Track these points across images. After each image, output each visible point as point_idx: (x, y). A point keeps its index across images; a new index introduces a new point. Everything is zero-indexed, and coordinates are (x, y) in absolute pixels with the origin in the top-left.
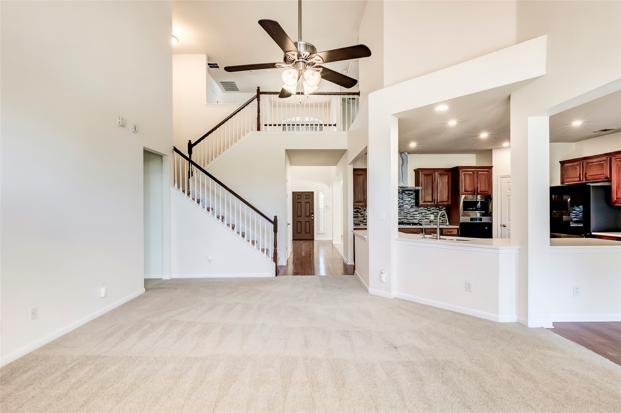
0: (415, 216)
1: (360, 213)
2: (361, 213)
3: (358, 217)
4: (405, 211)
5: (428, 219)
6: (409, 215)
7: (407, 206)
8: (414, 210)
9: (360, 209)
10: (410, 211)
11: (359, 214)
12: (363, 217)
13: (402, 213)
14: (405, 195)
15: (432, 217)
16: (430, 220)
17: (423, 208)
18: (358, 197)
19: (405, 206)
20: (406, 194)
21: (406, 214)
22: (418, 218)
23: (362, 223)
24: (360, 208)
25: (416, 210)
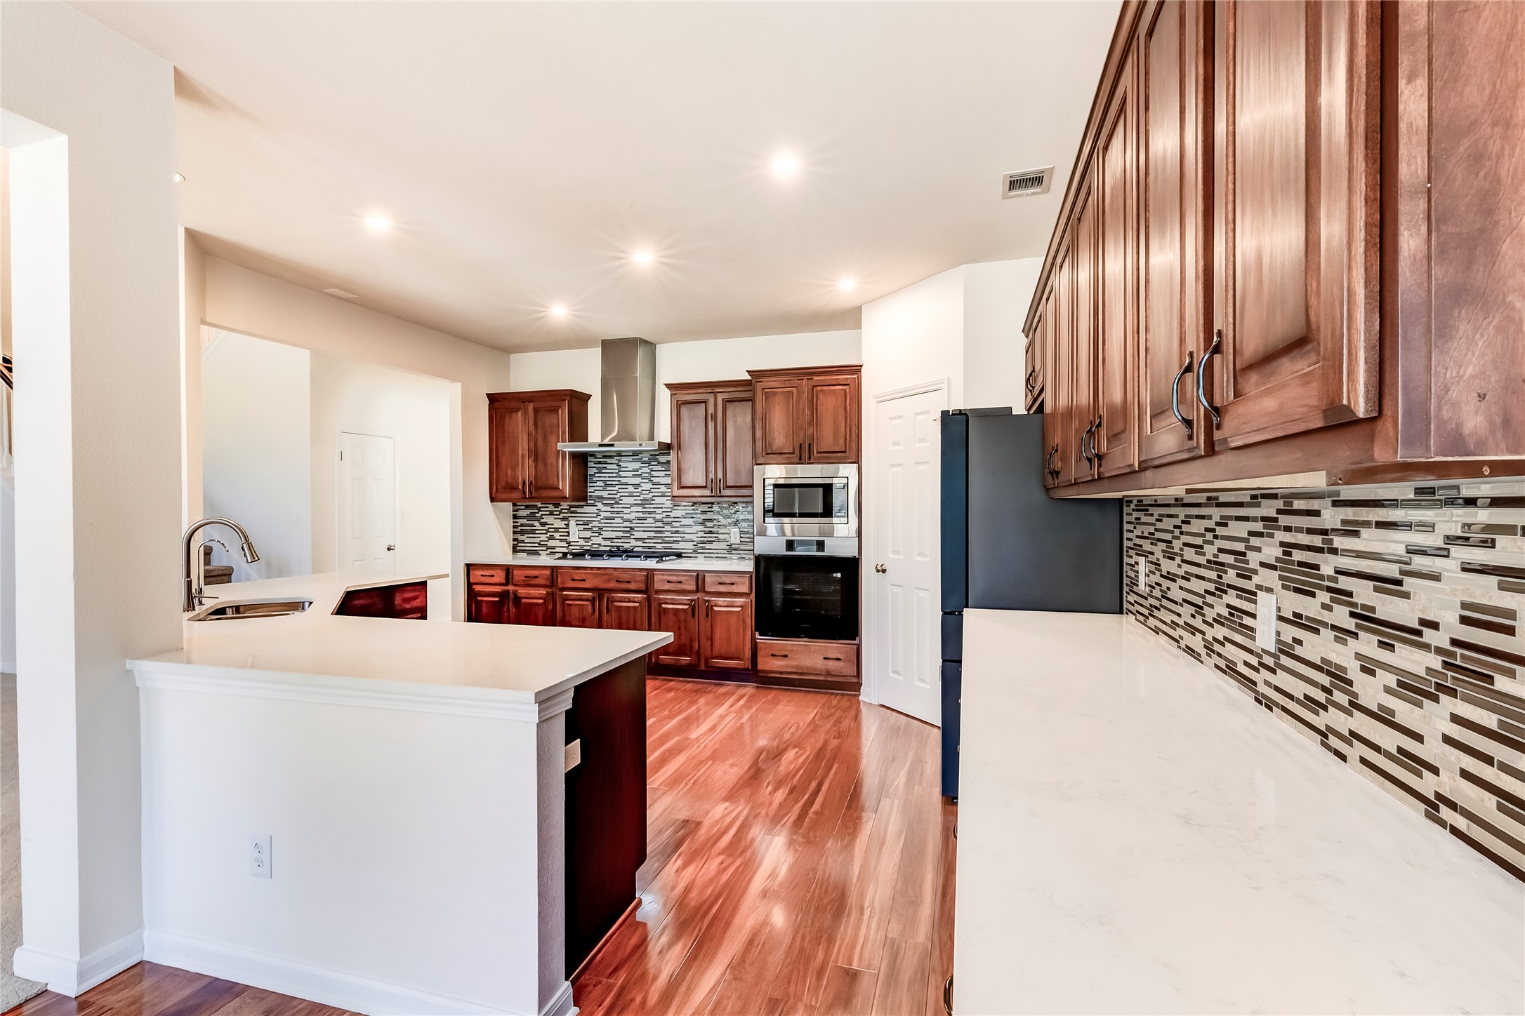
0: (688, 530)
1: (538, 519)
2: (542, 520)
3: (533, 532)
4: (659, 517)
5: (725, 541)
6: (668, 528)
7: (663, 500)
8: (683, 513)
9: (539, 509)
10: (672, 515)
11: (536, 523)
12: (547, 531)
13: (617, 520)
14: (659, 468)
15: (735, 533)
16: (729, 544)
17: (709, 507)
18: (507, 474)
19: (658, 500)
20: (660, 463)
21: (660, 524)
22: (693, 537)
23: (545, 548)
24: (539, 505)
25: (688, 512)
